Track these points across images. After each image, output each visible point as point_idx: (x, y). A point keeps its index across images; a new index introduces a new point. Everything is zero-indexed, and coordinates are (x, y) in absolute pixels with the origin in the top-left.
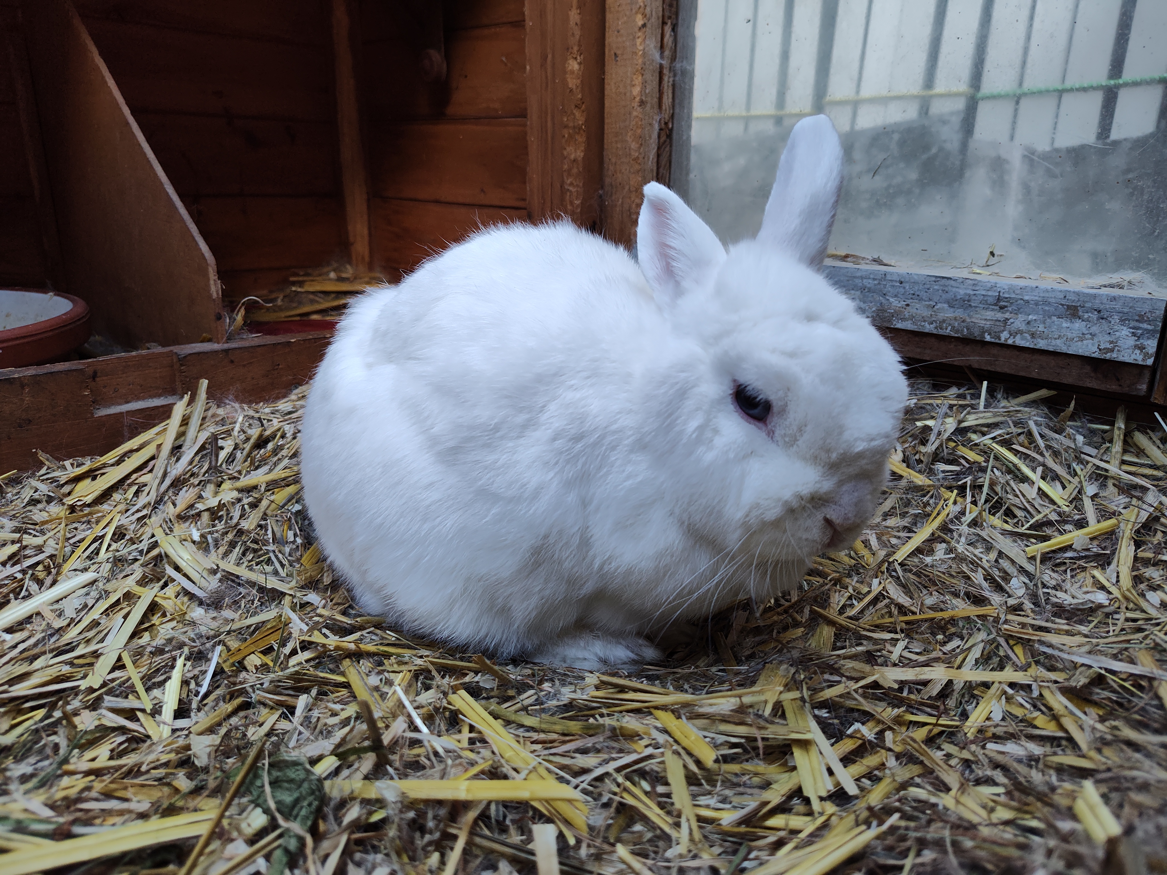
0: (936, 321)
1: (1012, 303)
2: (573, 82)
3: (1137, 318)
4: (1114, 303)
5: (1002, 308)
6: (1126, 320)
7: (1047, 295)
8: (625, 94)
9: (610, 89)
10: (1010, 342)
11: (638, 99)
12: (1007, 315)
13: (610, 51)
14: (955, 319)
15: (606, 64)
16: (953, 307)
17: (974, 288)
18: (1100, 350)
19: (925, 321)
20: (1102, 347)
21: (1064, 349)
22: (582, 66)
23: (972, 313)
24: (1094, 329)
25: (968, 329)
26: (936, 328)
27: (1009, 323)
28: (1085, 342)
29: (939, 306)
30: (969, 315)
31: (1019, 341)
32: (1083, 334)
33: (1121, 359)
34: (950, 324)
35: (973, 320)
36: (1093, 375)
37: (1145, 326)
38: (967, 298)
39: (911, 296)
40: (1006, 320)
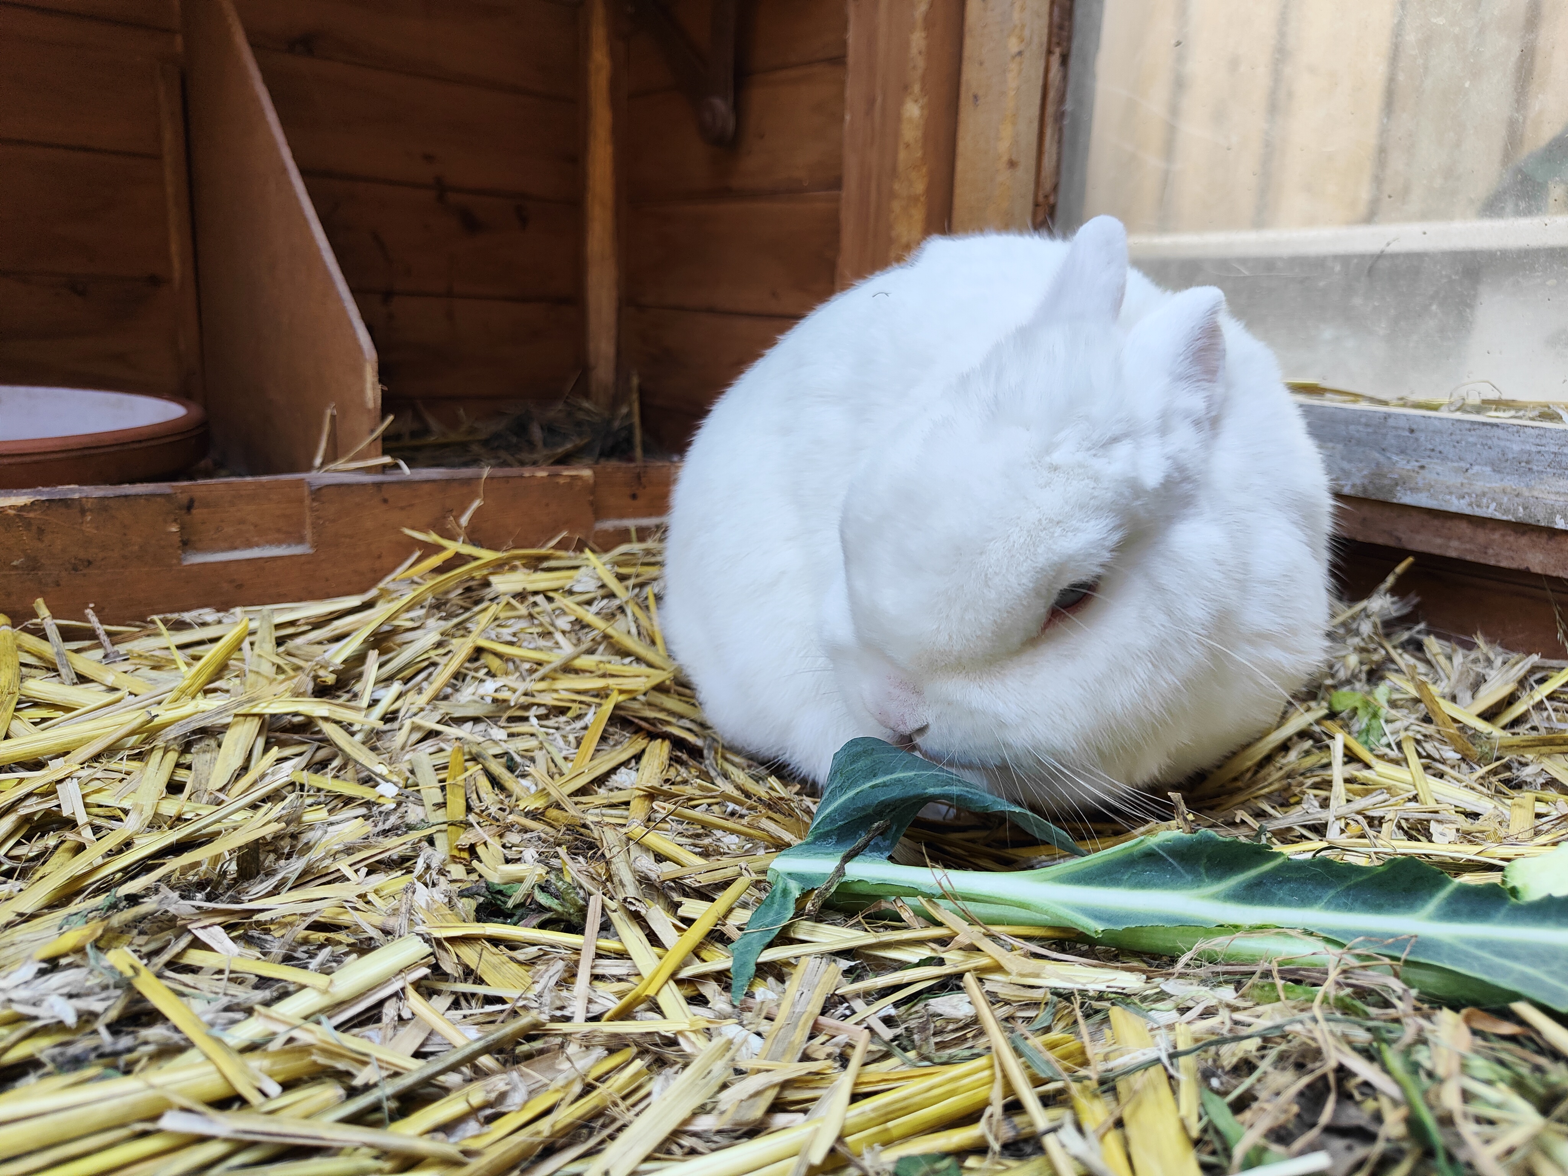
0: (1469, 495)
2: (910, 134)
8: (986, 152)
9: (965, 145)
11: (1005, 158)
13: (967, 90)
14: (1504, 491)
15: (961, 109)
16: (1499, 472)
17: (1538, 441)
19: (1451, 493)
22: (926, 112)
23: (1533, 482)
25: (1525, 508)
26: (1470, 504)
29: (1476, 468)
30: (1527, 486)
34: (1493, 500)
35: (1536, 494)
38: (1525, 457)
39: (1428, 453)
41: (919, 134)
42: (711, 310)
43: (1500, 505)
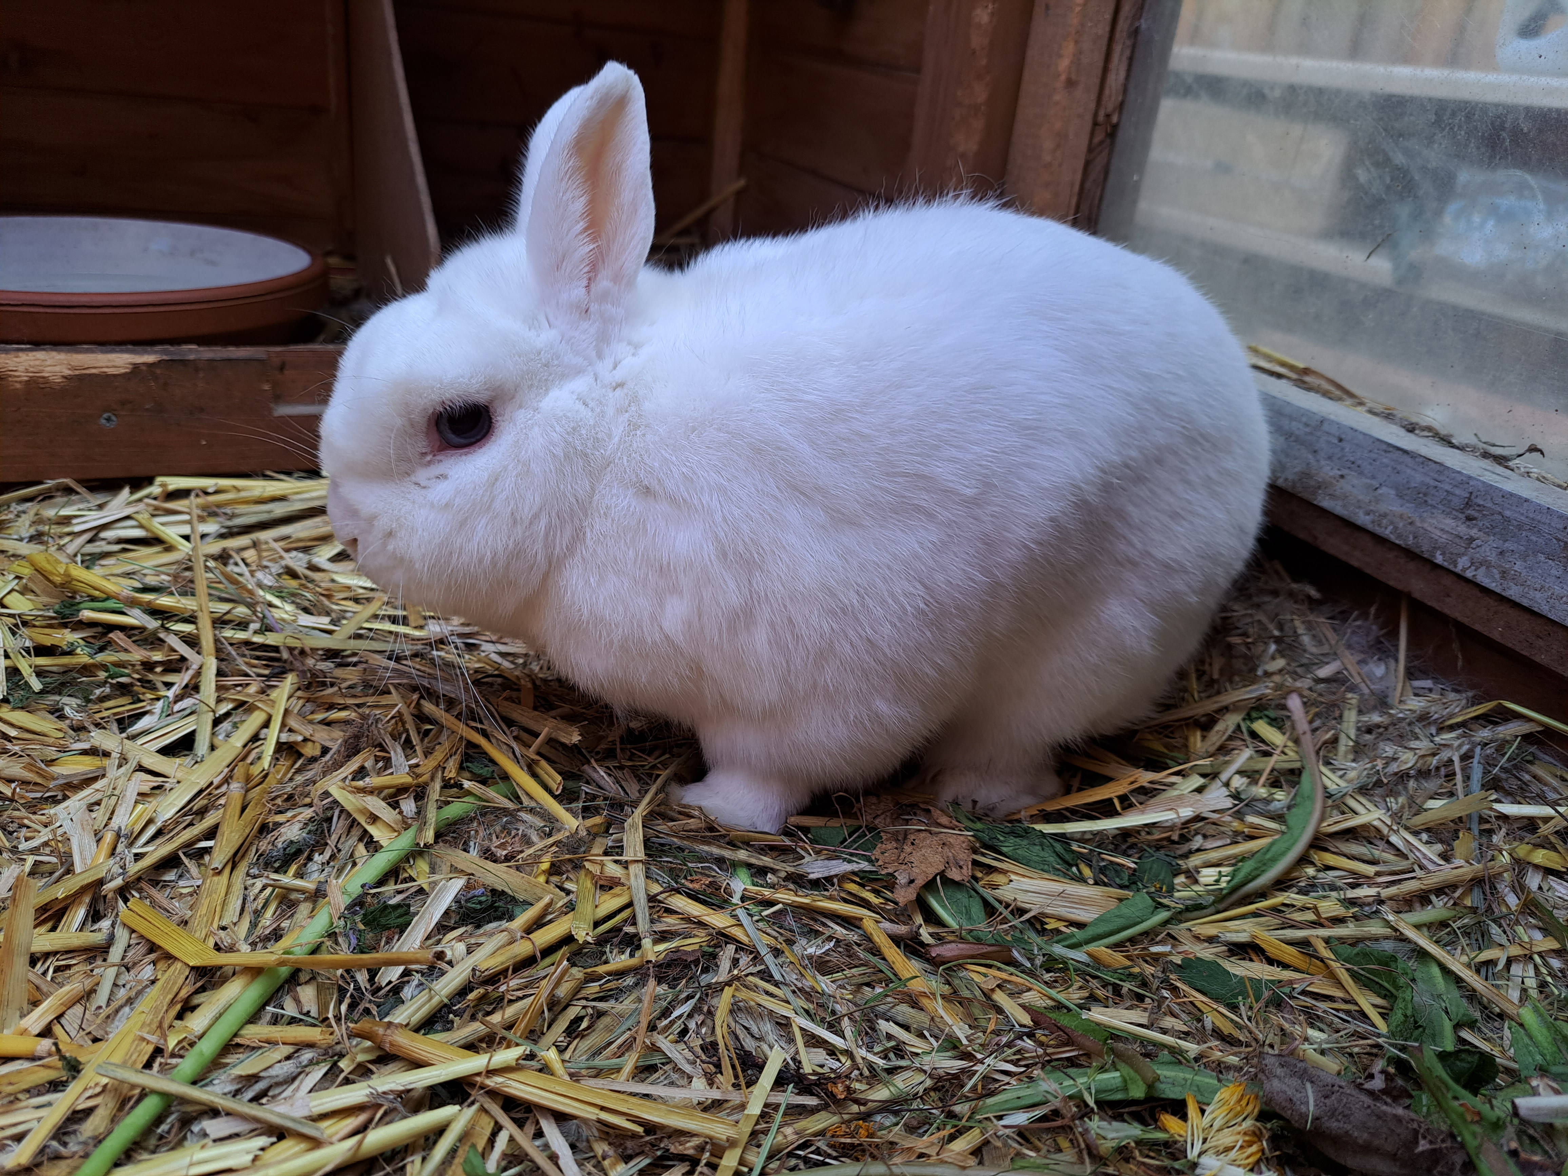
0: (1374, 513)
1: (1485, 516)
2: (977, 41)
5: (1469, 519)
7: (1539, 516)
8: (1049, 67)
9: (1032, 55)
10: (1469, 574)
11: (1063, 77)
12: (1474, 532)
14: (1401, 517)
15: (1034, 16)
16: (1401, 497)
17: (1436, 476)
19: (1360, 507)
21: (1545, 610)
22: (995, 18)
23: (1425, 515)
25: (1415, 537)
26: (1373, 522)
27: (1473, 546)
29: (1384, 489)
30: (1421, 517)
31: (1482, 578)
34: (1392, 523)
35: (1425, 525)
38: (1424, 490)
39: (1349, 464)
40: (1472, 540)
41: (986, 41)
43: (1396, 528)
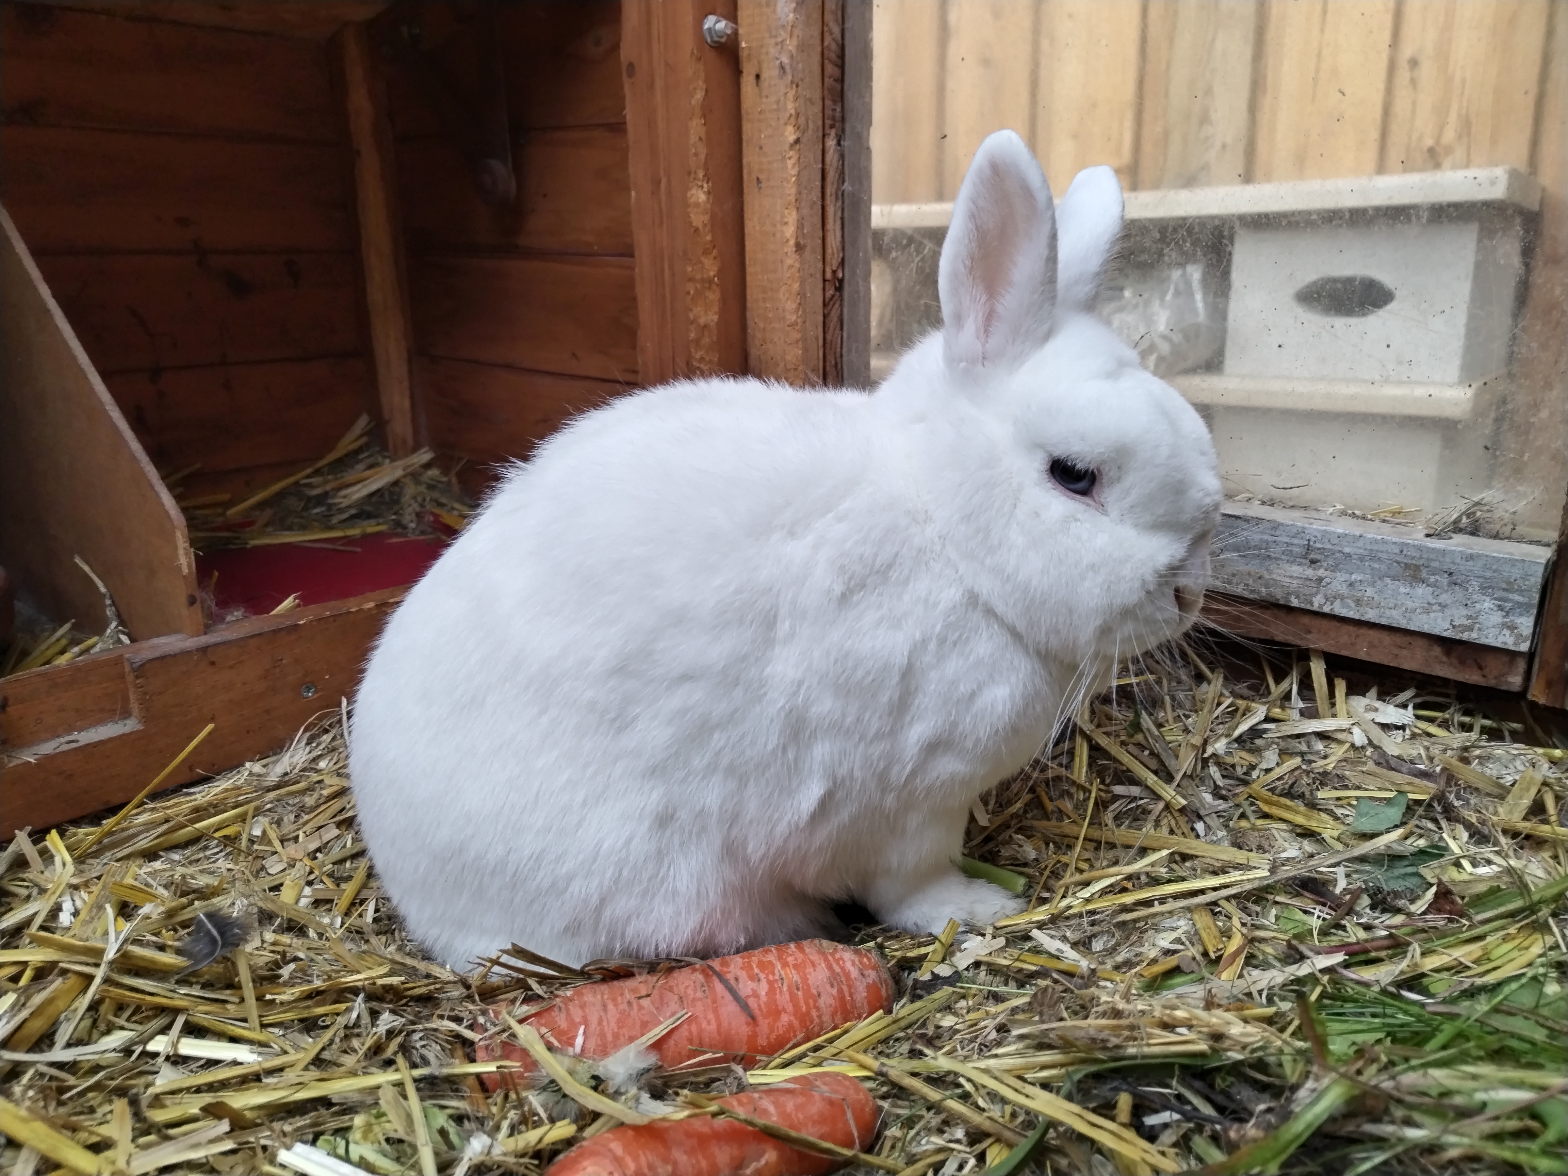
1: (1327, 556)
2: (699, 219)
3: (1504, 586)
4: (1471, 563)
5: (1313, 562)
6: (1489, 587)
7: (1375, 547)
8: (774, 235)
9: (752, 226)
10: (1326, 609)
11: (792, 242)
12: (1321, 572)
13: (750, 173)
14: (1249, 574)
15: (745, 191)
16: (1244, 557)
17: (1273, 532)
18: (1454, 627)
20: (1456, 623)
21: (1403, 624)
22: (711, 197)
23: (1271, 567)
24: (1445, 598)
25: (1267, 589)
26: (1223, 584)
27: (1324, 584)
28: (1432, 615)
30: (1267, 570)
31: (1339, 610)
32: (1429, 604)
33: (1483, 641)
34: (1241, 581)
35: (1274, 576)
36: (1444, 659)
37: (1516, 597)
38: (1264, 545)
40: (1320, 580)
41: (706, 218)
42: (509, 367)
43: (1246, 585)
